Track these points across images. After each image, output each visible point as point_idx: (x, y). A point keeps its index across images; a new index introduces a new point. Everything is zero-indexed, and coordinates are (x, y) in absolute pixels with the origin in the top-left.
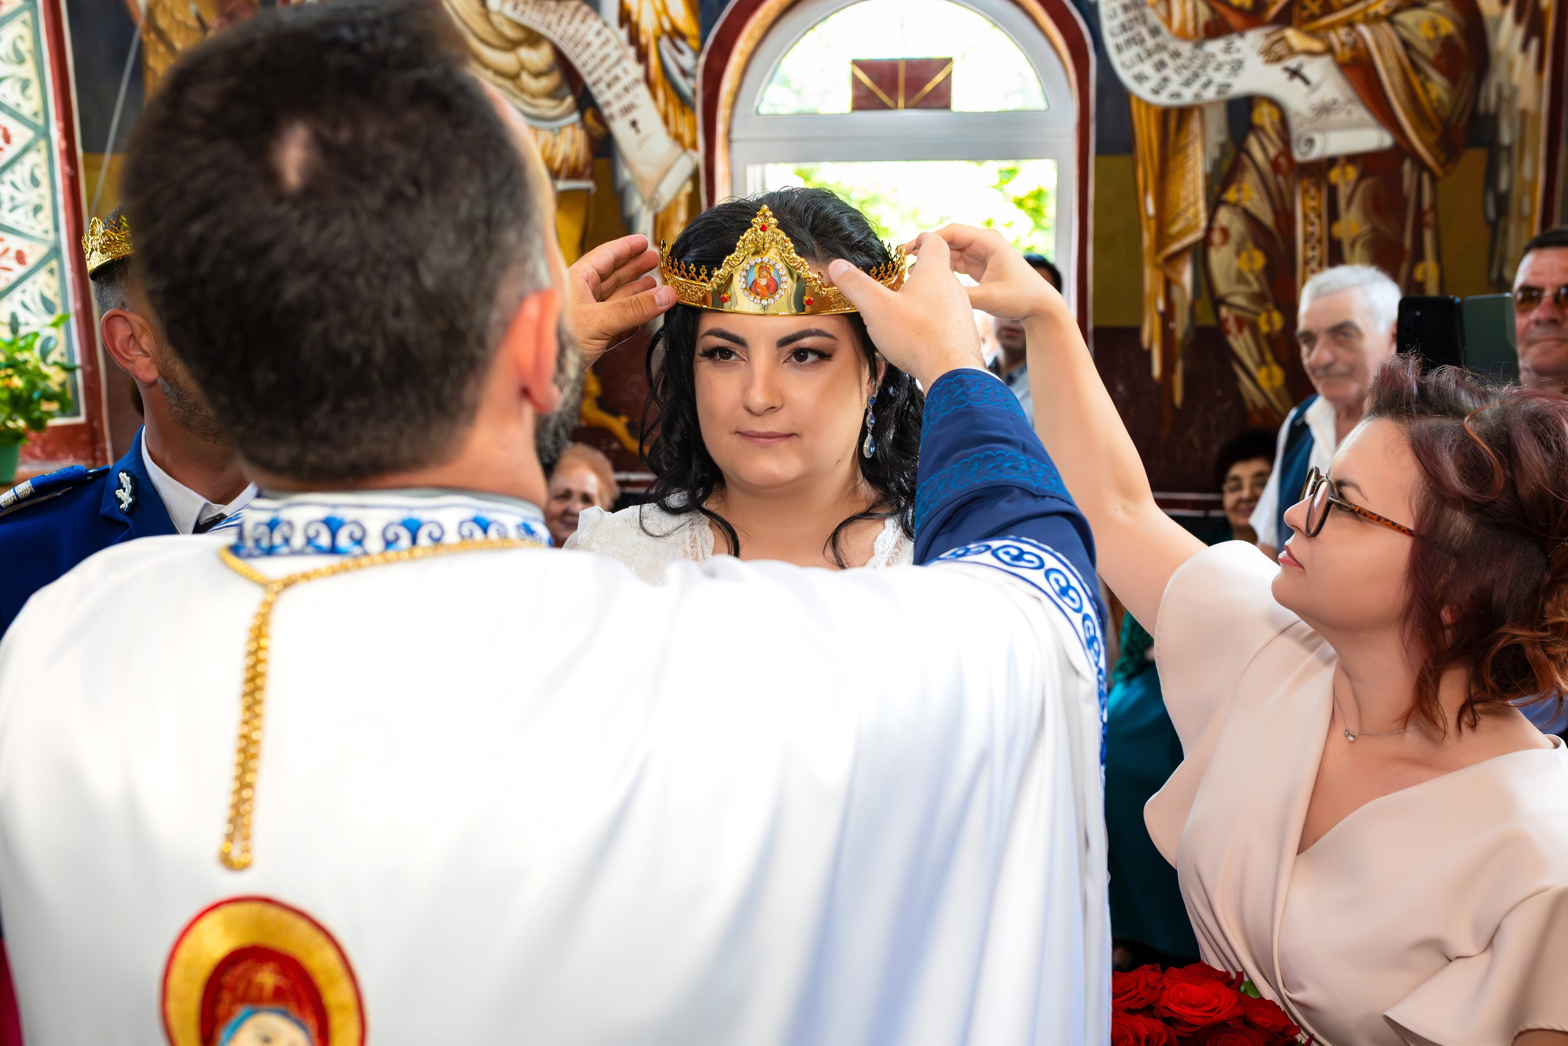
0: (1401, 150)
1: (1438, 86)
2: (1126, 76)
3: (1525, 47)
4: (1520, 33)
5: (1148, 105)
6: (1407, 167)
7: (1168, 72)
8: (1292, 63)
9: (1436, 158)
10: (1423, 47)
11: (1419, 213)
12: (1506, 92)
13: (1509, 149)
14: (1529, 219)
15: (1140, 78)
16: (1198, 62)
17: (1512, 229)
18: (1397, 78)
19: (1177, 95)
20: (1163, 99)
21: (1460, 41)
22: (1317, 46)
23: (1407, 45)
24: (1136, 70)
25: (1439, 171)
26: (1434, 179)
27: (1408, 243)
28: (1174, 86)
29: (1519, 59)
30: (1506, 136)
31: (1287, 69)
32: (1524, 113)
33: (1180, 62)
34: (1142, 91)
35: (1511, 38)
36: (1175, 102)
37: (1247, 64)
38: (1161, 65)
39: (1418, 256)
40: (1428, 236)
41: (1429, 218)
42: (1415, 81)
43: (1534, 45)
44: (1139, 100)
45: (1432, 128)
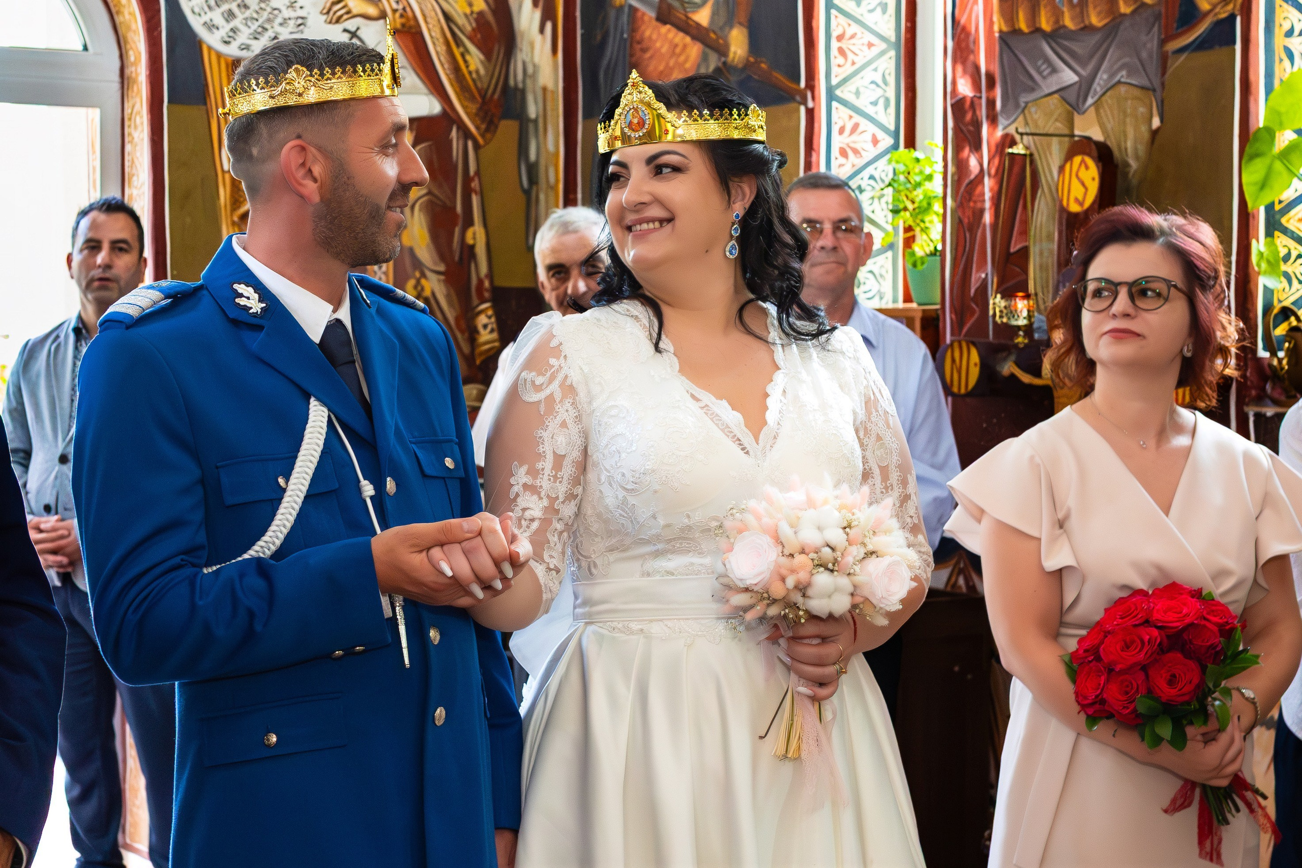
0: (448, 118)
1: (475, 59)
2: (196, 23)
3: (542, 30)
4: (538, 15)
5: (219, 55)
6: (454, 133)
7: (236, 23)
8: (351, 25)
9: (477, 128)
10: (461, 21)
11: (467, 180)
12: (530, 70)
13: (535, 121)
14: (554, 188)
15: (211, 27)
16: (265, 15)
17: (542, 197)
18: (442, 48)
19: (247, 47)
20: (232, 50)
21: (490, 18)
22: (372, 11)
23: (448, 17)
24: (205, 18)
25: (481, 141)
26: (477, 147)
27: (459, 208)
28: (243, 37)
29: (538, 38)
30: (532, 111)
31: (345, 30)
32: (545, 89)
33: (248, 13)
34: (212, 40)
35: (531, 19)
36: (244, 54)
37: (309, 22)
38: (230, 15)
39: (469, 222)
40: (475, 200)
41: (475, 184)
42: (457, 52)
43: (549, 26)
44: (210, 48)
45: (472, 98)
